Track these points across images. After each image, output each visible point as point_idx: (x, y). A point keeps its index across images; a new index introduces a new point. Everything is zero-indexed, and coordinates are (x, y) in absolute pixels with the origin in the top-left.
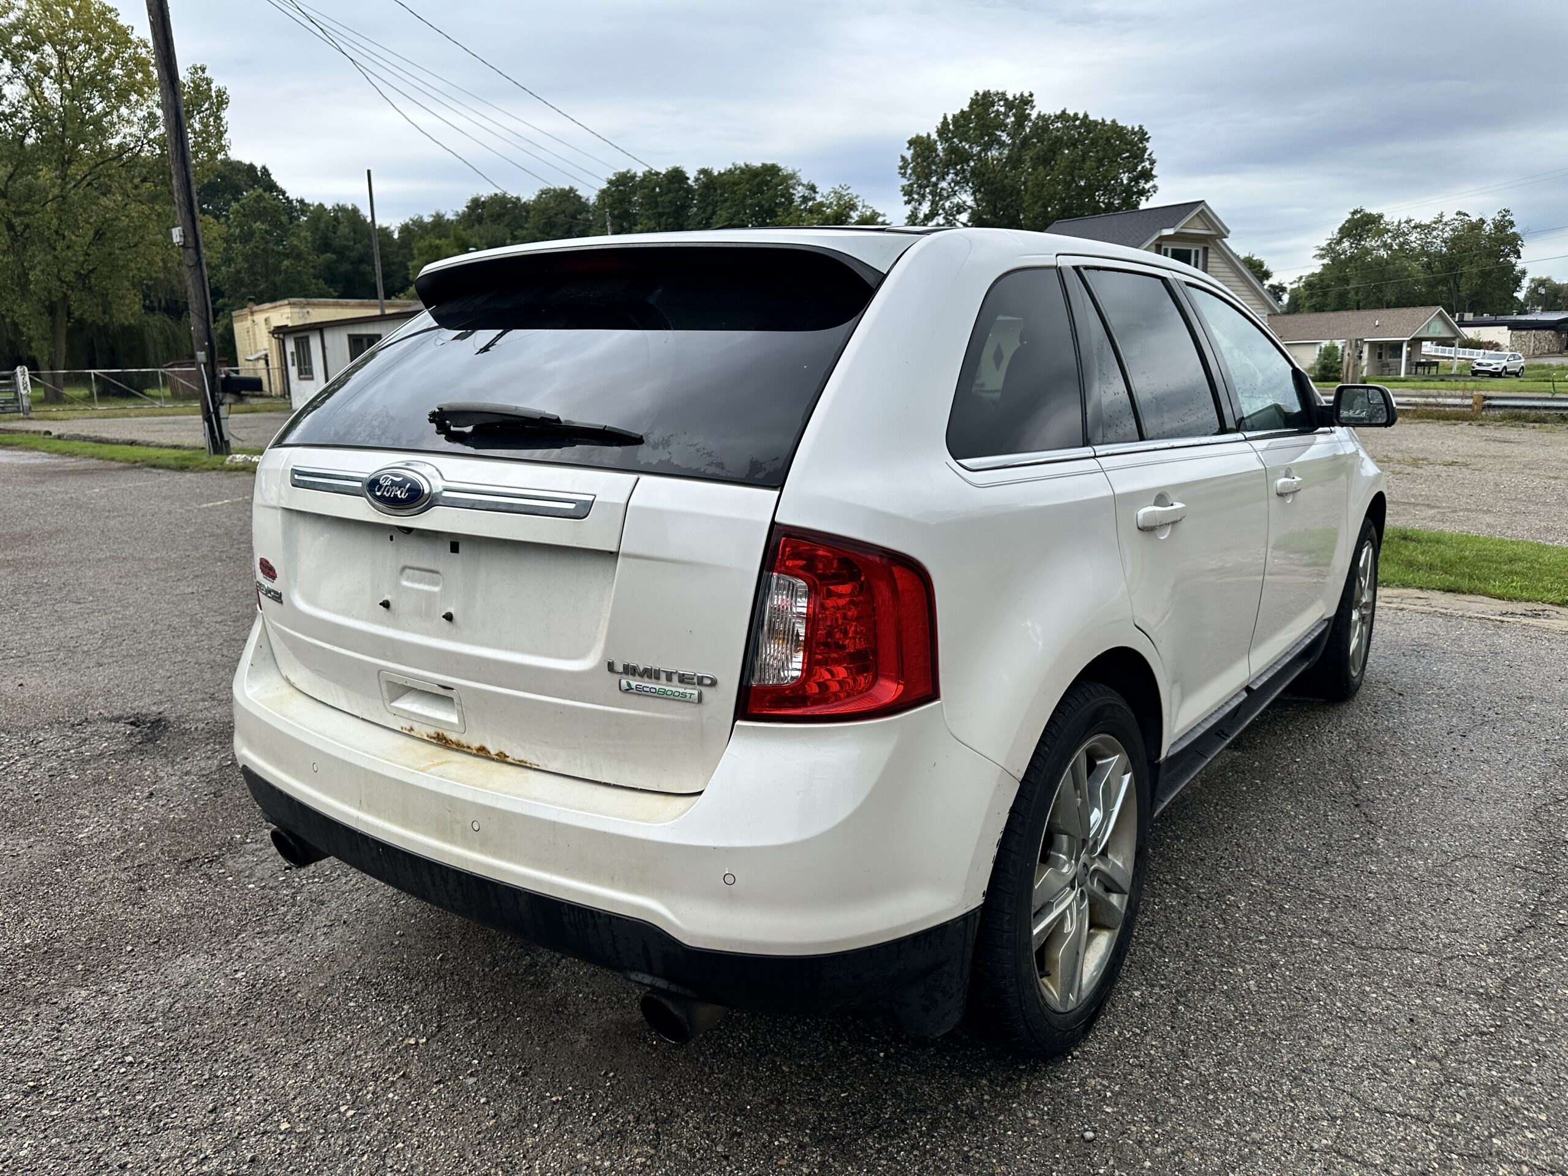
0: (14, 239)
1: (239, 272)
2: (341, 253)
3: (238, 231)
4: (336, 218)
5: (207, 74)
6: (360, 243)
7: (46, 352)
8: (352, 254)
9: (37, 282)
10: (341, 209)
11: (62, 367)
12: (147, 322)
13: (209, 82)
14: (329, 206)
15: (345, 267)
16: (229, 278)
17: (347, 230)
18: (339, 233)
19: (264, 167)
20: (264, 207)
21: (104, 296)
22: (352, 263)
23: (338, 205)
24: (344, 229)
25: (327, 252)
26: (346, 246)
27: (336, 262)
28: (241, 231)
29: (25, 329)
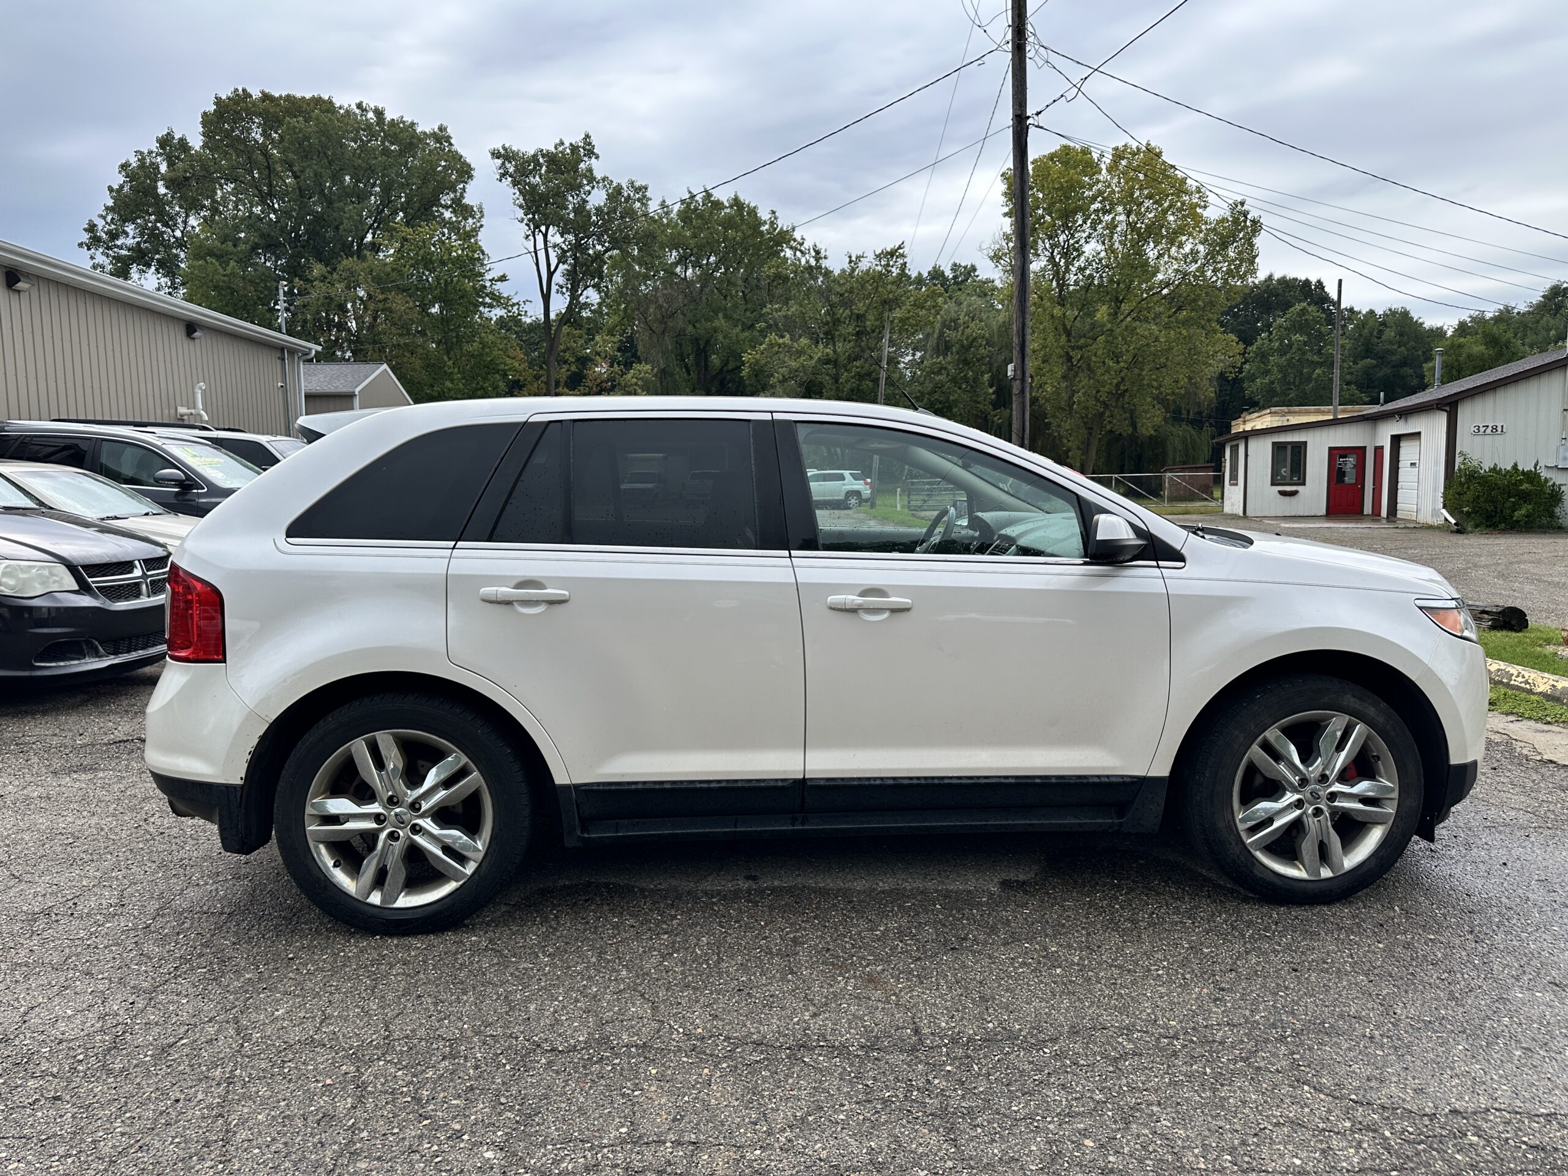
0: (1070, 369)
1: (1273, 383)
2: (1382, 358)
3: (1277, 344)
4: (1383, 324)
5: (1246, 207)
6: (1404, 345)
7: (1079, 459)
8: (1394, 358)
9: (1079, 403)
10: (1393, 313)
11: (1091, 471)
12: (1171, 432)
13: (1245, 214)
14: (1379, 311)
15: (1386, 371)
16: (1262, 389)
17: (1393, 334)
18: (1384, 337)
19: (1319, 282)
20: (1306, 320)
21: (1132, 412)
22: (1394, 367)
23: (1390, 310)
24: (1390, 334)
25: (1367, 358)
26: (1389, 351)
27: (1376, 366)
28: (1280, 344)
29: (1065, 441)
